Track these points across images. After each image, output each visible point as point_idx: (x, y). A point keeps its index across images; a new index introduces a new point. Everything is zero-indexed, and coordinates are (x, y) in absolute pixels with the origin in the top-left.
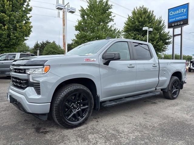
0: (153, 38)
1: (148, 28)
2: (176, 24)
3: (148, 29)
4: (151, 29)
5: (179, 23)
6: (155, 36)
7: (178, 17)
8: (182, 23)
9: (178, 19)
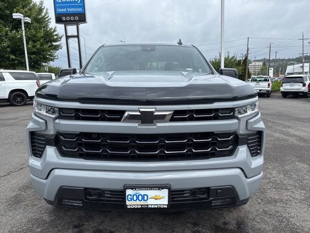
0: (34, 36)
1: (22, 16)
2: (68, 18)
3: (23, 18)
4: (27, 18)
5: (72, 18)
6: (36, 32)
7: (70, 7)
8: (77, 18)
9: (71, 10)
